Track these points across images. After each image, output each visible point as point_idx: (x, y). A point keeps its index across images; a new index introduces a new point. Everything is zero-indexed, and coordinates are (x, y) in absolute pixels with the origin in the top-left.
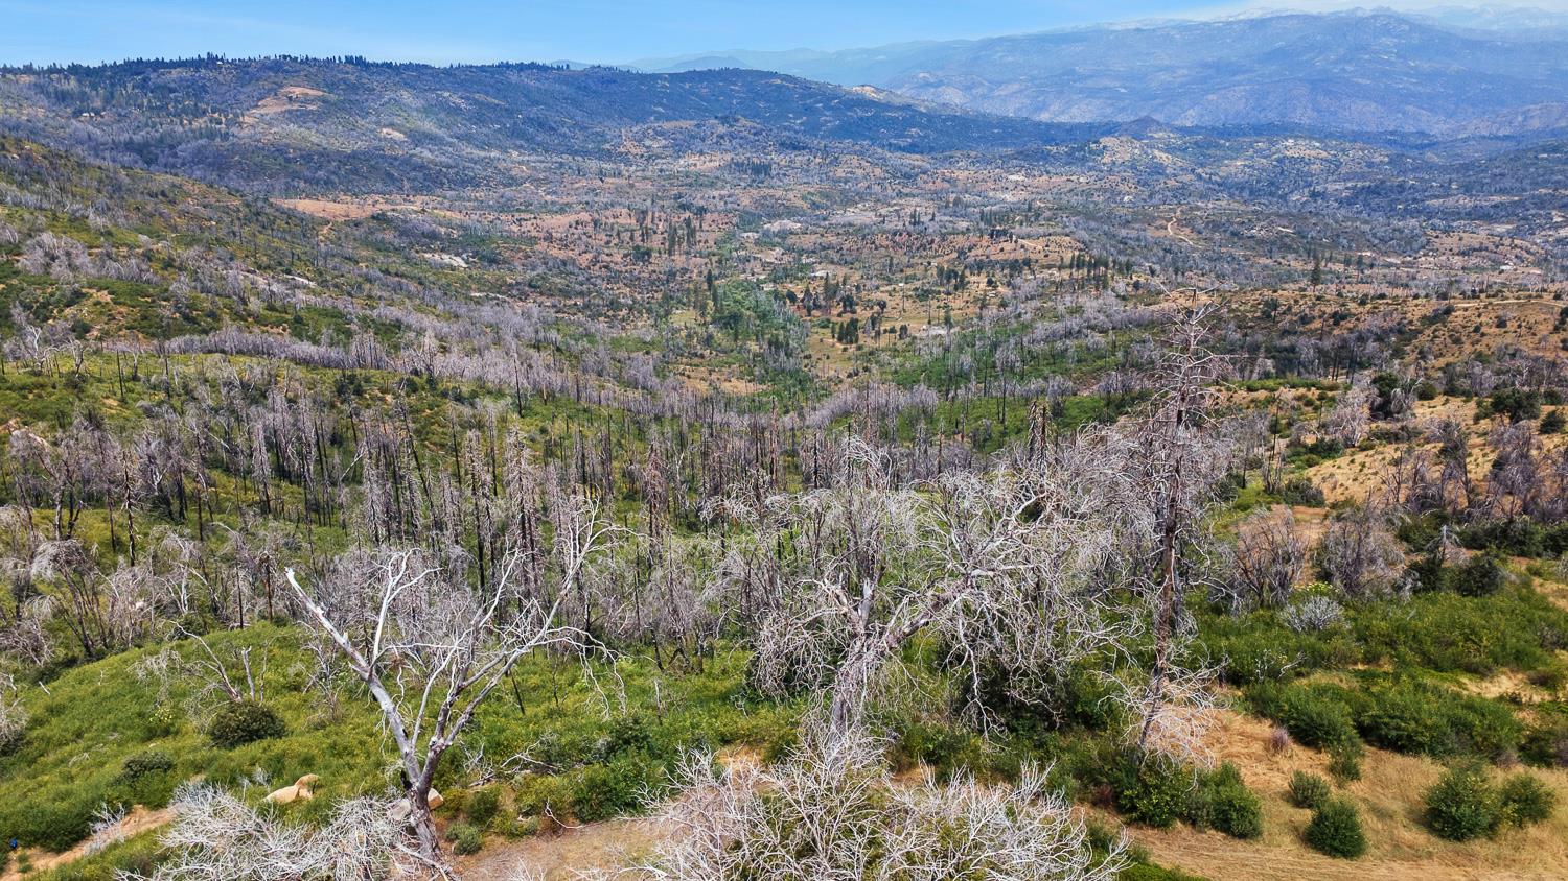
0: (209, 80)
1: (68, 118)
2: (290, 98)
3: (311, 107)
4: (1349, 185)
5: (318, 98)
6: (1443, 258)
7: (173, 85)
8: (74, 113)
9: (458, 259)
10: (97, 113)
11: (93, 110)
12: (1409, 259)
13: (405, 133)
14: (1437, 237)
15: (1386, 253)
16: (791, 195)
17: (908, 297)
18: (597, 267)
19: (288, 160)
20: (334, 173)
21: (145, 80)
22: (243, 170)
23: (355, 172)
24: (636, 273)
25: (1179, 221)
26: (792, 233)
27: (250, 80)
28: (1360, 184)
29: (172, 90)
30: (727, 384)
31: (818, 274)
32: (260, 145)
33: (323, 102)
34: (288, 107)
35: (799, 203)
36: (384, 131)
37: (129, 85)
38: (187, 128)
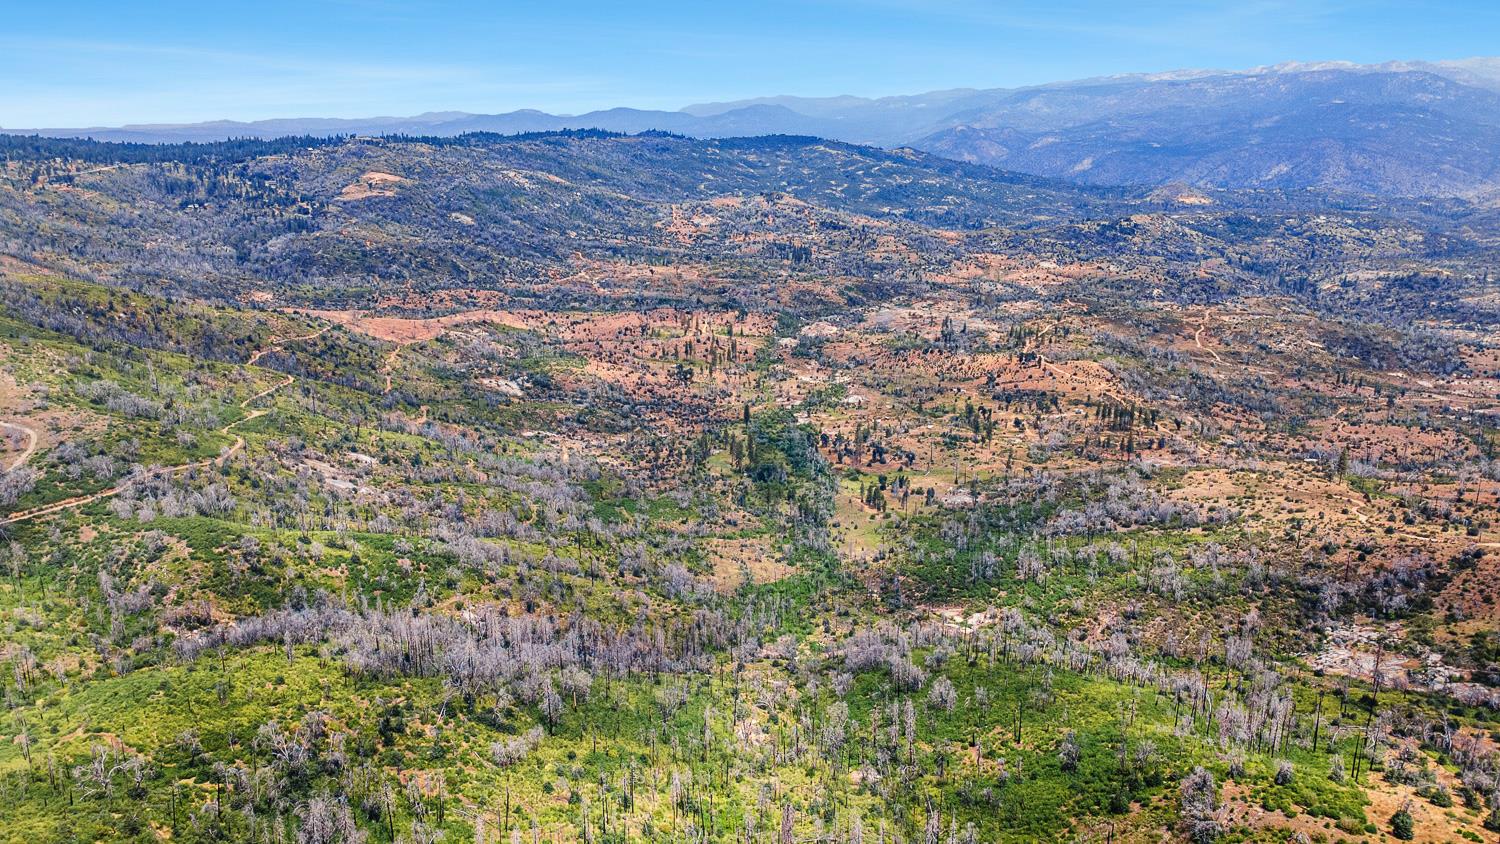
0: (301, 167)
1: (175, 210)
2: (370, 185)
3: (388, 194)
4: (1382, 274)
5: (394, 184)
6: (1477, 382)
7: (269, 173)
8: (181, 205)
9: (513, 385)
10: (201, 205)
11: (198, 201)
12: (1441, 382)
13: (472, 217)
14: (1471, 356)
15: (1417, 375)
16: (828, 291)
17: (937, 444)
18: (641, 392)
19: (364, 254)
20: (406, 266)
21: (245, 168)
22: (325, 265)
23: (424, 265)
24: (678, 398)
25: (1207, 329)
26: (828, 340)
27: (337, 165)
28: (1392, 274)
29: (268, 178)
30: (758, 565)
31: (851, 400)
32: (341, 238)
33: (400, 187)
34: (369, 194)
35: (836, 298)
36: (454, 215)
37: (231, 173)
38: (279, 218)
